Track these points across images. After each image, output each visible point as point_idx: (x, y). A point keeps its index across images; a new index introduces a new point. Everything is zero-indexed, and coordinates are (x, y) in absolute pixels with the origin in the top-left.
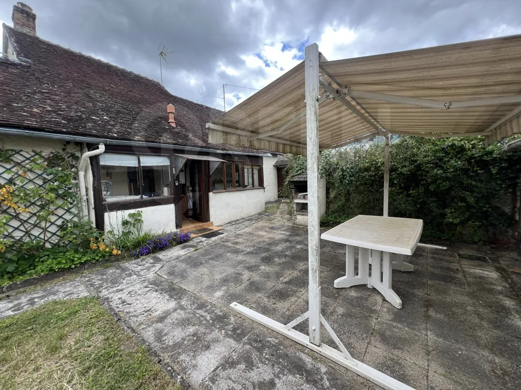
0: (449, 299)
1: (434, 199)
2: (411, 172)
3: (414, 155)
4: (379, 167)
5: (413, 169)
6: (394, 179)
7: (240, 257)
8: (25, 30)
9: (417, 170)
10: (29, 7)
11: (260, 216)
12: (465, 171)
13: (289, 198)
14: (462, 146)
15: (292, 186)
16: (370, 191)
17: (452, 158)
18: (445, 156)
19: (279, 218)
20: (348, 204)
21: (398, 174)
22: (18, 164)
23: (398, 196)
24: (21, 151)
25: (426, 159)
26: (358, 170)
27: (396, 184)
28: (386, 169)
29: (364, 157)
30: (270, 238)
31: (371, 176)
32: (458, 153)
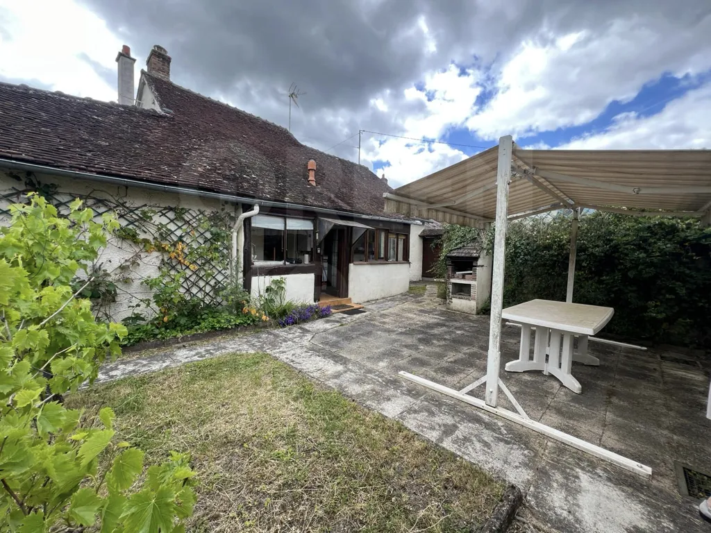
0: (637, 392)
1: (635, 288)
2: (605, 253)
3: (610, 233)
4: (564, 245)
5: (608, 250)
6: (583, 261)
7: (394, 336)
8: (160, 75)
9: (614, 252)
10: (165, 50)
11: (404, 297)
12: (676, 256)
13: (444, 277)
14: (673, 225)
15: (449, 262)
16: (549, 274)
17: (659, 240)
18: (651, 237)
19: (428, 301)
20: (520, 288)
21: (588, 255)
22: (187, 223)
23: (586, 282)
24: (190, 210)
25: (625, 239)
26: (535, 247)
27: (584, 267)
28: (572, 248)
29: (545, 232)
30: (422, 321)
31: (552, 255)
32: (668, 233)
